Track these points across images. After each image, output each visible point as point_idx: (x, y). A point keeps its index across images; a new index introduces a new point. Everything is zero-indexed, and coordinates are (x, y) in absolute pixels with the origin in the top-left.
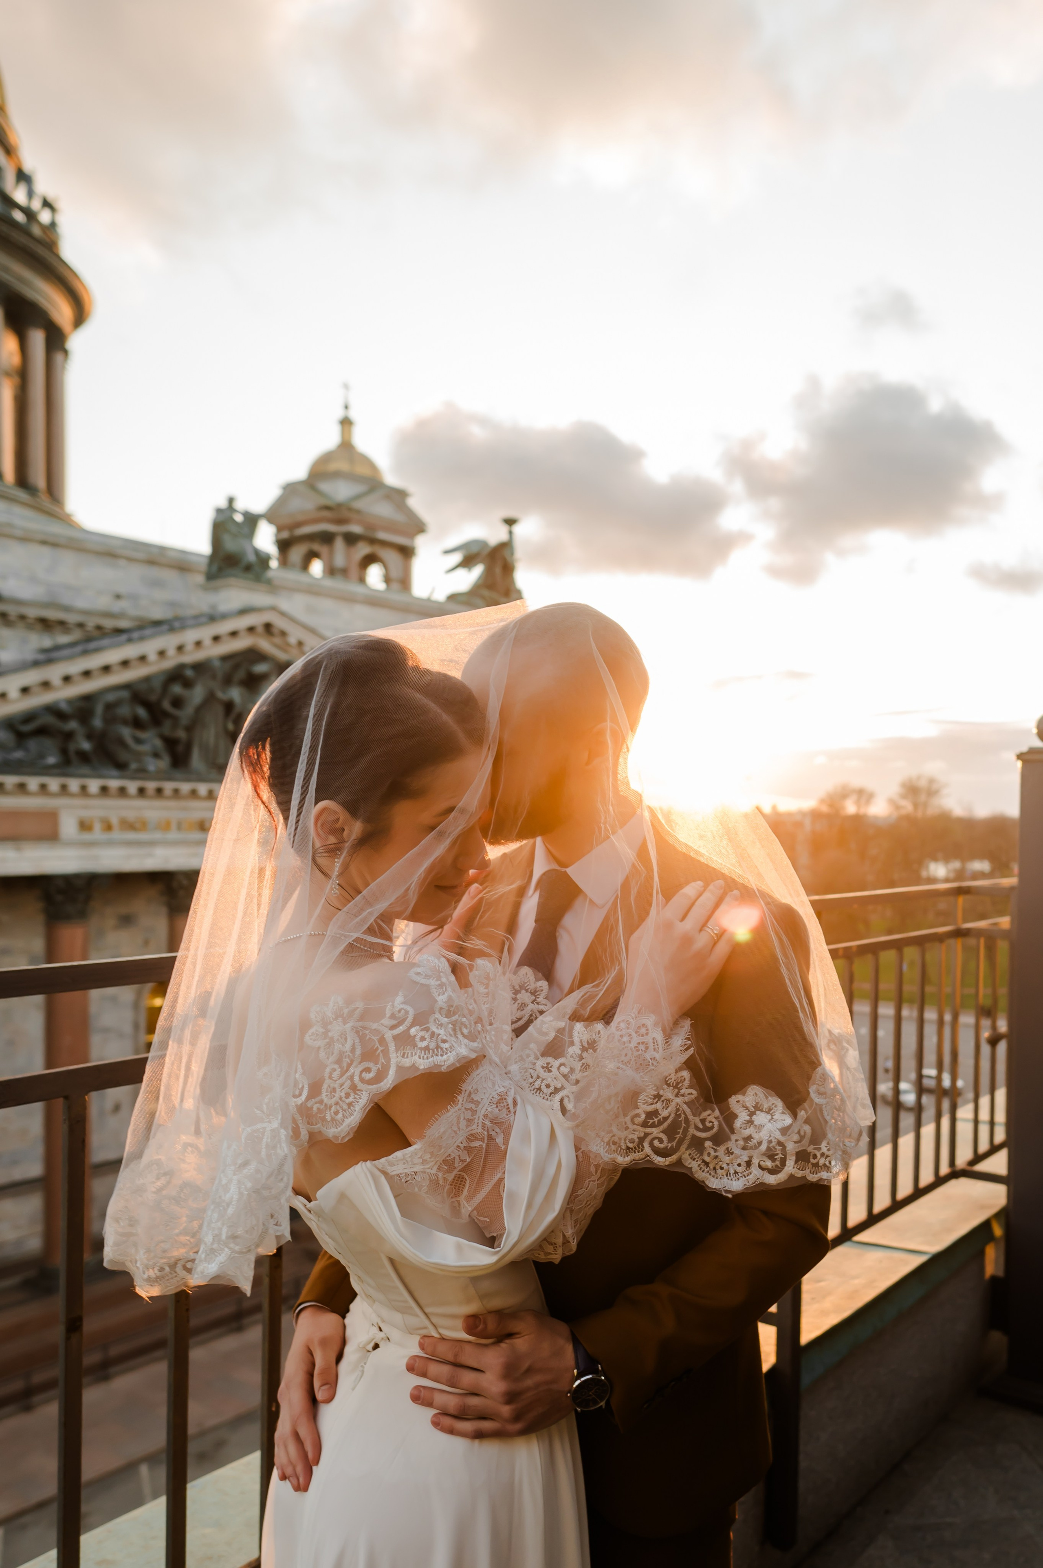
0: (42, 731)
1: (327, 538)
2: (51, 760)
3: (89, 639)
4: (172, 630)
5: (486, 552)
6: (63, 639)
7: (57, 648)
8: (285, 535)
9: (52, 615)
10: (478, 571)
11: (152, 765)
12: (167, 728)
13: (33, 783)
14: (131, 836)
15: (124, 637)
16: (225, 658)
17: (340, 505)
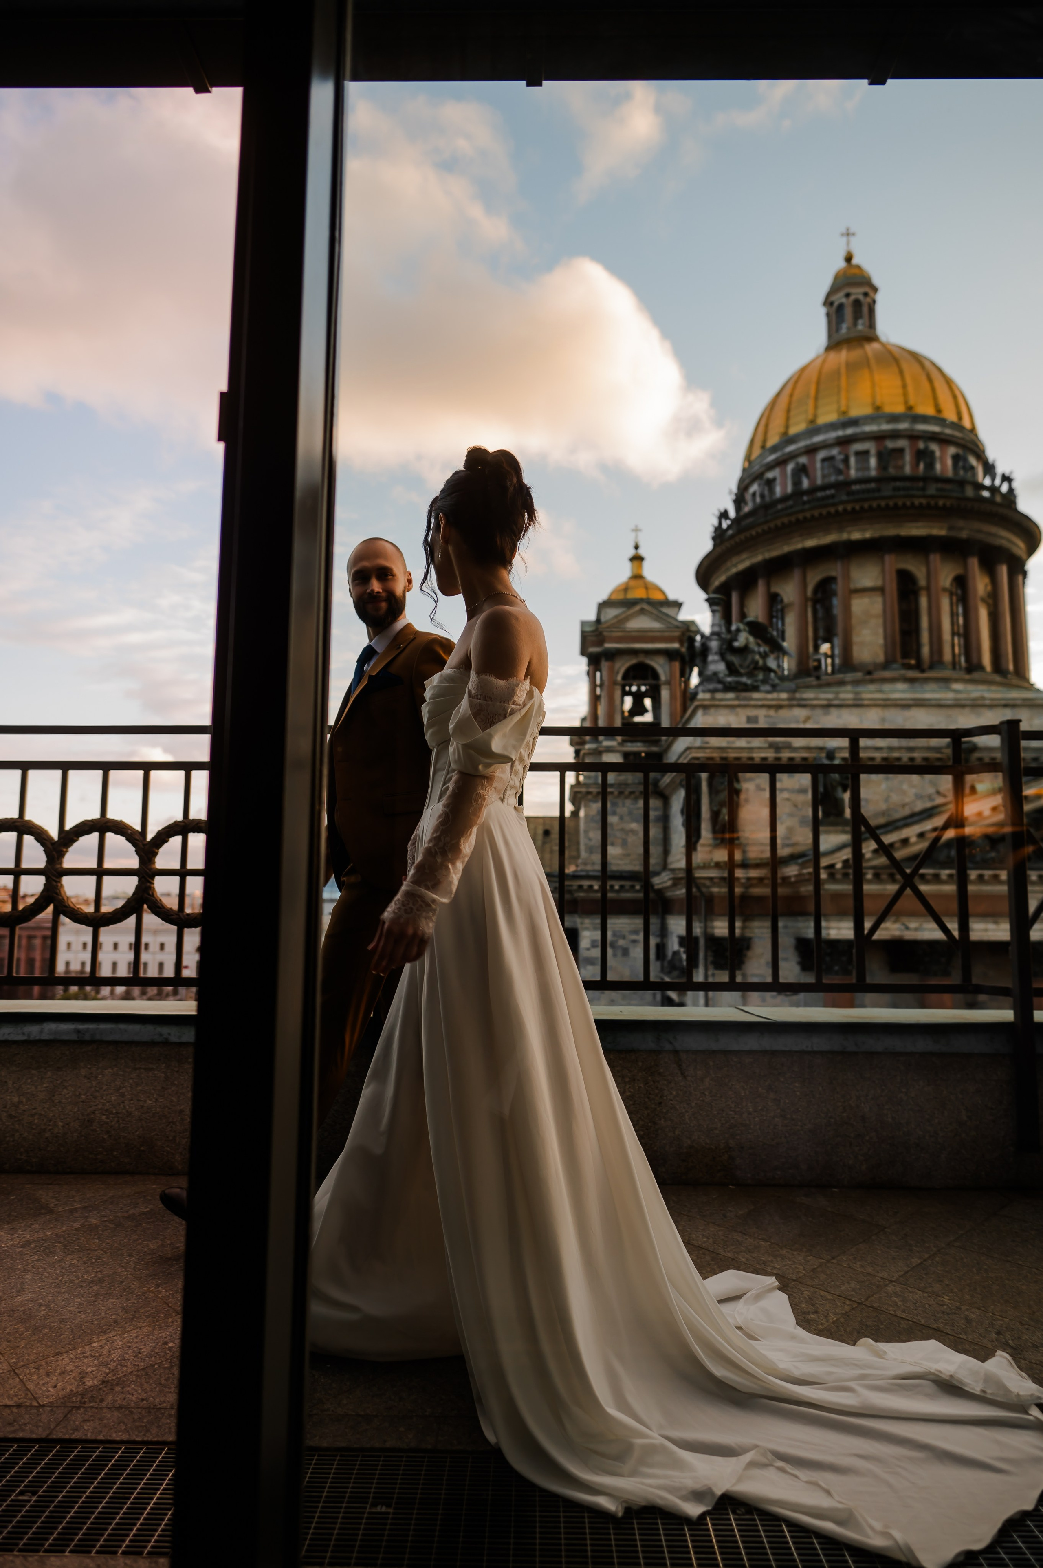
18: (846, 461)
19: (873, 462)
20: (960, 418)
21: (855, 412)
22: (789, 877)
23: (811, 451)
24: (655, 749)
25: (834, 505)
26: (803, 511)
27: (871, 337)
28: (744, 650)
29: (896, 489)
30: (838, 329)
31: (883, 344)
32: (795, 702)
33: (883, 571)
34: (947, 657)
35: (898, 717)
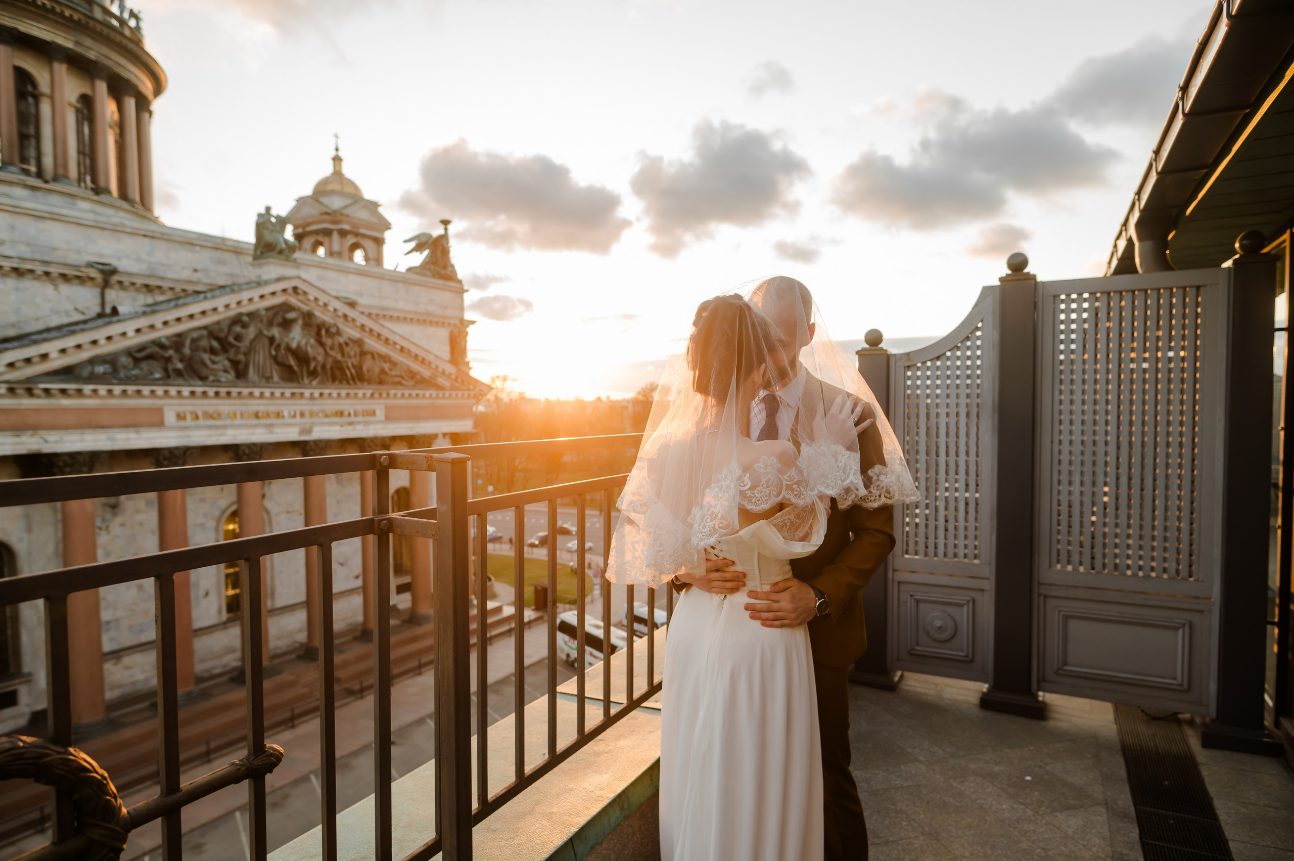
0: (150, 357)
1: (328, 233)
2: (157, 375)
3: (178, 298)
4: (233, 291)
5: (431, 241)
6: (161, 298)
7: (156, 304)
8: (300, 230)
9: (152, 282)
10: (426, 253)
11: (224, 377)
12: (232, 354)
13: (146, 390)
14: (211, 422)
15: (202, 296)
16: (267, 309)
17: (335, 212)
34: (73, 172)
35: (30, 227)
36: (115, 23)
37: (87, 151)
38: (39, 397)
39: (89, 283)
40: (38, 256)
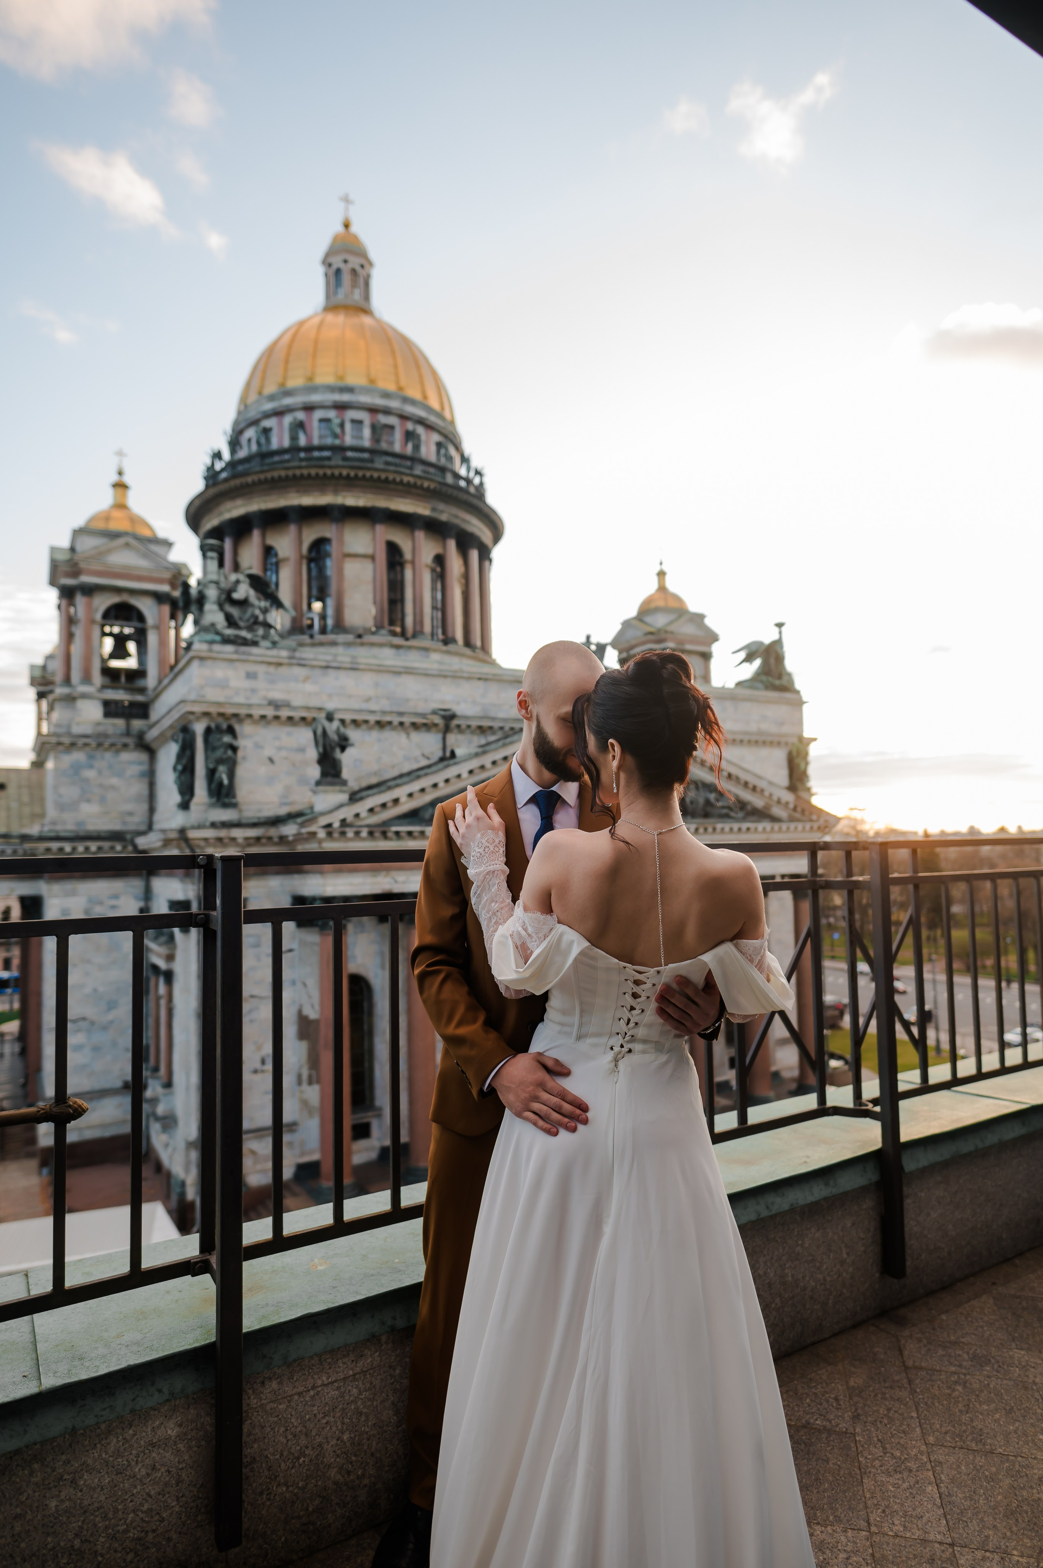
3: (506, 737)
5: (762, 649)
6: (492, 738)
7: (488, 744)
8: (624, 654)
9: (485, 723)
10: (757, 663)
17: (659, 630)
18: (342, 425)
19: (367, 432)
20: (443, 408)
21: (352, 380)
22: (287, 836)
23: (309, 408)
24: (140, 698)
25: (330, 467)
26: (300, 467)
27: (364, 309)
28: (243, 603)
29: (388, 463)
30: (336, 293)
31: (379, 322)
32: (294, 661)
33: (374, 539)
34: (427, 628)
35: (390, 683)
36: (463, 484)
37: (439, 605)
38: (391, 839)
39: (434, 729)
40: (395, 709)
